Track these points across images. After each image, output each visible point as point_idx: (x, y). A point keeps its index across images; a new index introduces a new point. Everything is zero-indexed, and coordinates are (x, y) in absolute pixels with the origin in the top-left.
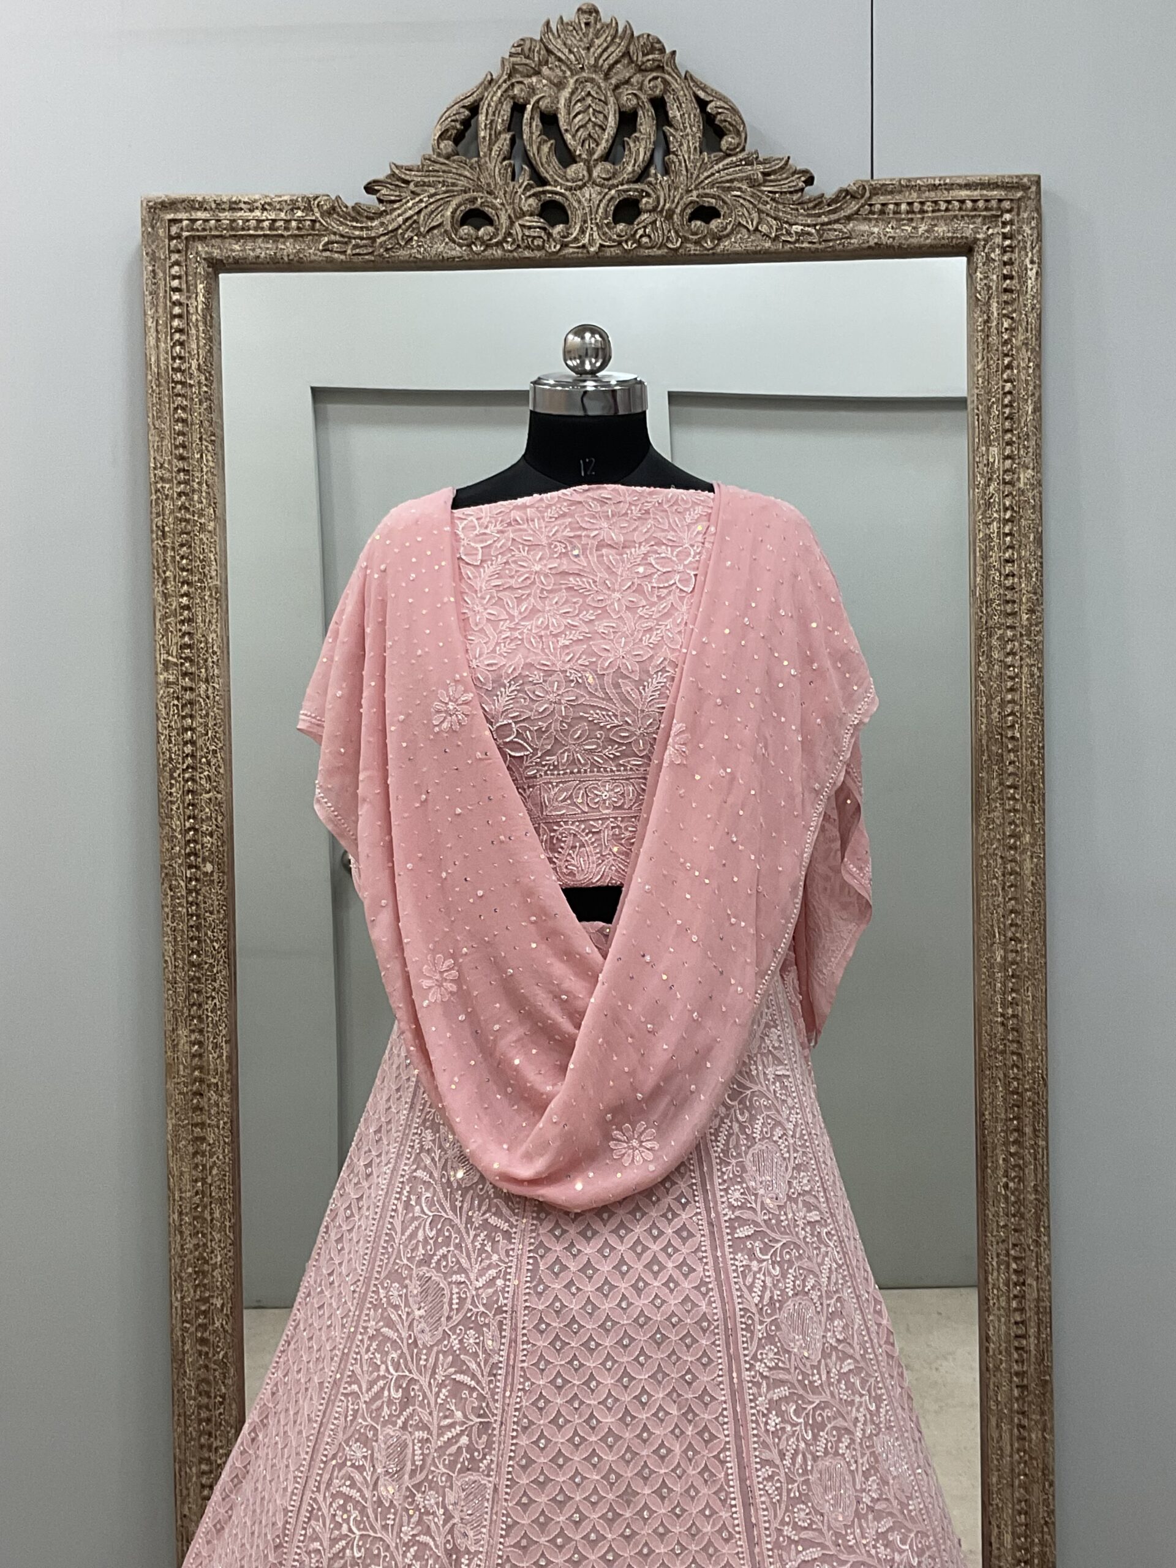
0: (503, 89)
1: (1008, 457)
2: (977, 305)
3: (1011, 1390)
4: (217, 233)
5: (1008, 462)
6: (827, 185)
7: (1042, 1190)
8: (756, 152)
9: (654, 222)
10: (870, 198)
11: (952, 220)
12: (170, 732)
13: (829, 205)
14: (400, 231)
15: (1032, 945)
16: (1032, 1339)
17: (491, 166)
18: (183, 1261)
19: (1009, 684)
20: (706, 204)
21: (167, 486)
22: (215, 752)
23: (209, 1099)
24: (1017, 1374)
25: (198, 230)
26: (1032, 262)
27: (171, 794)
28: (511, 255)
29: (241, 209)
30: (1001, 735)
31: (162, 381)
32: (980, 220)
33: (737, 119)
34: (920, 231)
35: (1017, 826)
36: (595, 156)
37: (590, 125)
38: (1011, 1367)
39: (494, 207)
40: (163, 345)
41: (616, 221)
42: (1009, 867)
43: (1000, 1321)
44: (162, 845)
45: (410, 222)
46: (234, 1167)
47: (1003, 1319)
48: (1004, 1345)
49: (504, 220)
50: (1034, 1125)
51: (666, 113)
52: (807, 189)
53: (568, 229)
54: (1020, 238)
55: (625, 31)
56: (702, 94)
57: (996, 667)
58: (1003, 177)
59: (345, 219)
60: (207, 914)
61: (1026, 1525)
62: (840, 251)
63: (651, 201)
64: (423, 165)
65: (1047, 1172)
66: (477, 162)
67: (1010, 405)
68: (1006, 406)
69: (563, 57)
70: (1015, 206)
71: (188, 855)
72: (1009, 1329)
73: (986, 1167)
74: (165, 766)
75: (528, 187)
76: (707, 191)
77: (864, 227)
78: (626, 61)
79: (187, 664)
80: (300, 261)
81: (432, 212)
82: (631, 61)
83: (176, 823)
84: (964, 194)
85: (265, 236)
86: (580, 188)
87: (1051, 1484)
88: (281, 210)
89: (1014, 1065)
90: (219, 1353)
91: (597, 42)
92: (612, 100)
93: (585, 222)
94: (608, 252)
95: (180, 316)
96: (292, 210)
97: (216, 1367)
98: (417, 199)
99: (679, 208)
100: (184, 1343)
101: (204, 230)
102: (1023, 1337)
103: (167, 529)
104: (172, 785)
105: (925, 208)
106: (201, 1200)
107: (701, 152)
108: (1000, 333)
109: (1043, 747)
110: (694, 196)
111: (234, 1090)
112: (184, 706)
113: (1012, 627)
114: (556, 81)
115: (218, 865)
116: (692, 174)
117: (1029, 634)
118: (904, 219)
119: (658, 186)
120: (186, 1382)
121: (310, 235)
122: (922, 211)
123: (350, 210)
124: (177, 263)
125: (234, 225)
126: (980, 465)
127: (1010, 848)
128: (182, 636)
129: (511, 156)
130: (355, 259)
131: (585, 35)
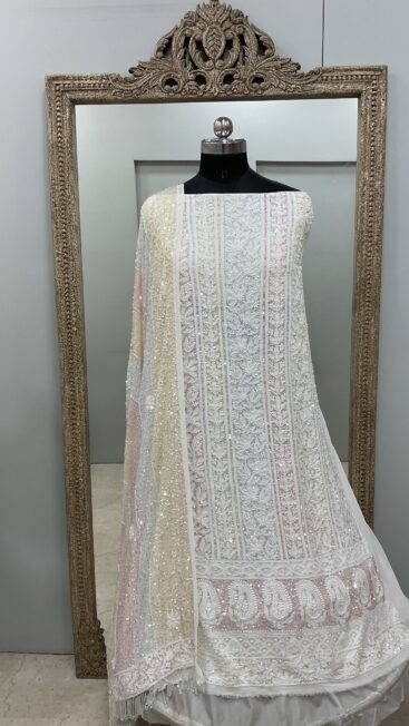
1: (372, 176)
2: (361, 117)
4: (73, 89)
5: (371, 178)
6: (305, 69)
7: (373, 446)
8: (278, 56)
9: (238, 84)
10: (321, 74)
11: (353, 83)
12: (60, 279)
13: (306, 77)
14: (142, 87)
15: (372, 360)
17: (176, 61)
18: (69, 466)
19: (368, 263)
20: (259, 77)
21: (57, 187)
22: (76, 287)
23: (77, 410)
25: (66, 88)
26: (383, 100)
27: (61, 302)
28: (184, 97)
29: (82, 79)
30: (364, 282)
31: (54, 146)
32: (364, 83)
33: (271, 42)
34: (341, 87)
35: (369, 316)
36: (216, 58)
37: (215, 45)
39: (177, 78)
40: (54, 132)
41: (225, 82)
42: (365, 331)
44: (58, 321)
45: (146, 84)
46: (86, 433)
49: (181, 82)
50: (370, 424)
51: (244, 41)
52: (298, 70)
53: (206, 86)
54: (379, 90)
55: (228, 8)
56: (257, 33)
57: (364, 257)
58: (373, 66)
59: (122, 83)
62: (311, 95)
63: (237, 75)
64: (151, 62)
65: (375, 440)
66: (171, 60)
68: (372, 156)
69: (204, 19)
70: (377, 78)
71: (68, 324)
73: (353, 437)
74: (58, 291)
75: (191, 70)
76: (259, 71)
77: (320, 86)
78: (228, 20)
79: (65, 254)
80: (104, 100)
81: (154, 80)
82: (231, 20)
83: (63, 313)
84: (358, 73)
85: (91, 90)
86: (211, 70)
88: (97, 80)
89: (364, 402)
90: (82, 497)
91: (218, 13)
92: (223, 35)
93: (212, 83)
94: (221, 95)
95: (60, 121)
96: (101, 79)
97: (81, 501)
98: (149, 75)
99: (248, 78)
100: (70, 493)
101: (69, 88)
103: (57, 203)
104: (61, 299)
105: (343, 78)
106: (75, 445)
107: (257, 56)
108: (370, 128)
109: (380, 287)
110: (254, 73)
111: (86, 407)
112: (65, 270)
113: (370, 242)
114: (201, 28)
115: (78, 328)
116: (254, 64)
117: (376, 244)
118: (334, 83)
119: (240, 69)
120: (71, 506)
121: (108, 89)
122: (341, 80)
123: (123, 79)
124: (59, 101)
125: (80, 86)
126: (361, 179)
127: (366, 324)
128: (63, 244)
129: (184, 58)
130: (126, 99)
131: (213, 10)
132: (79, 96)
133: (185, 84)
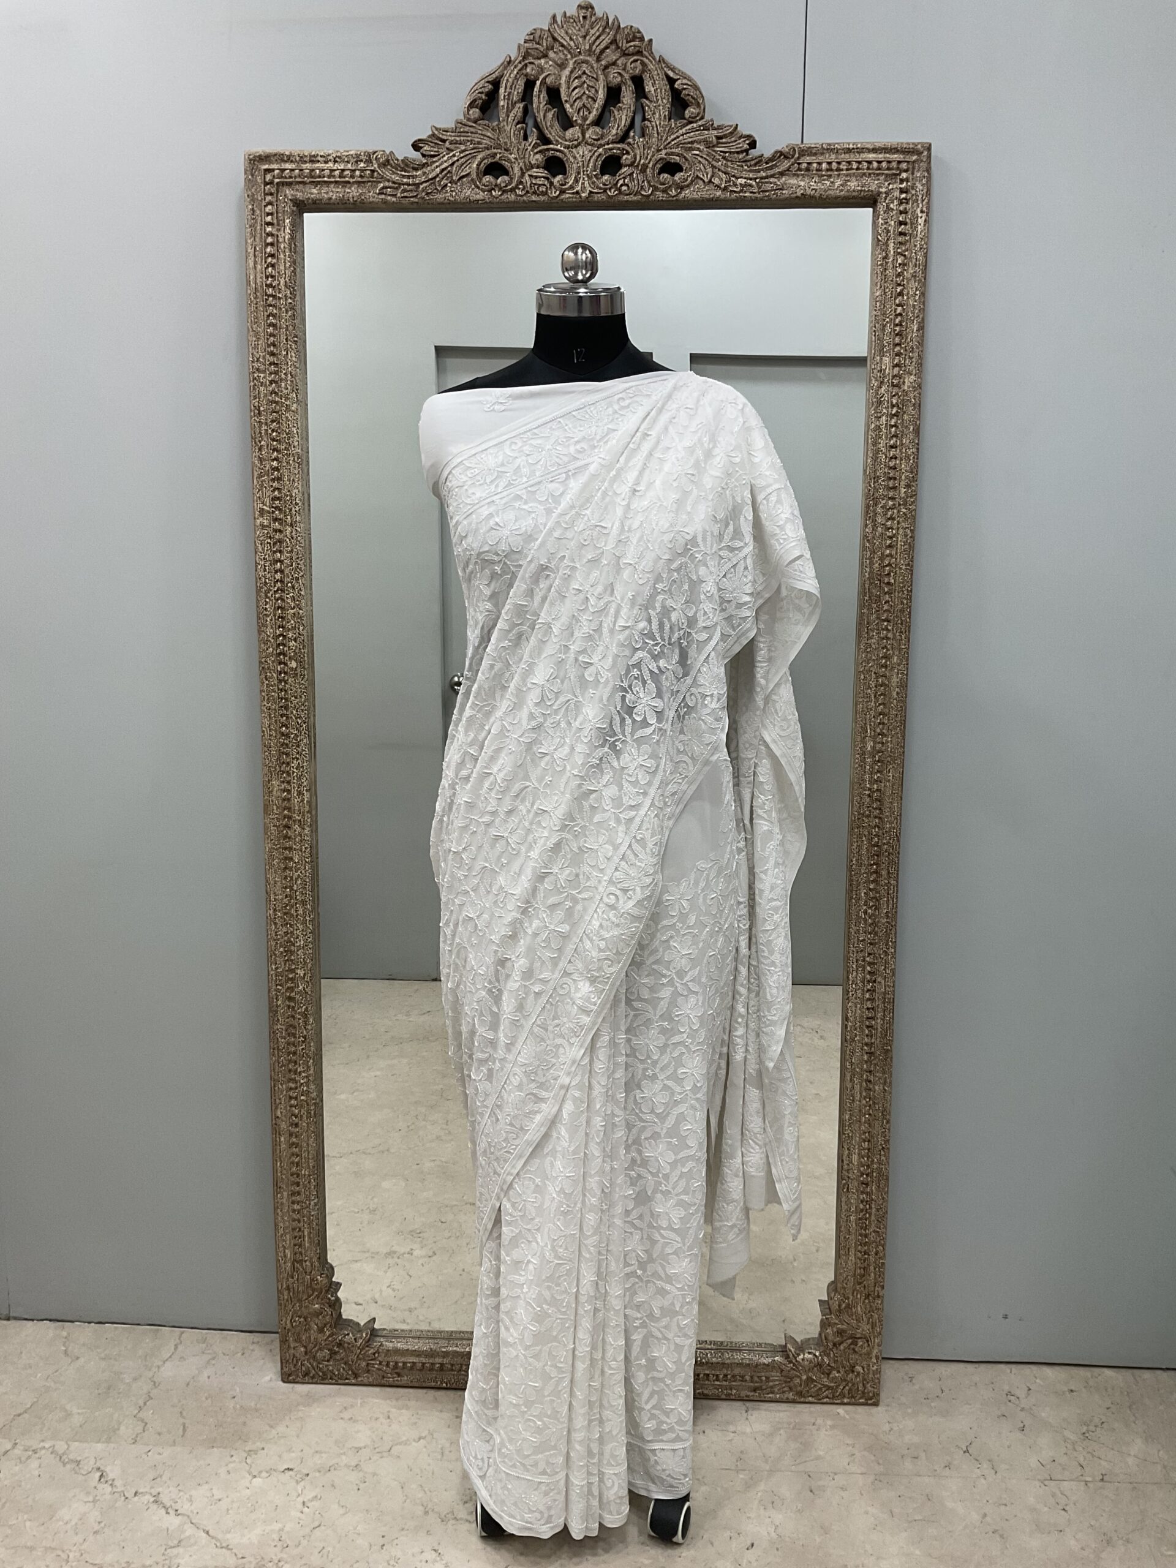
0: (518, 68)
1: (897, 365)
2: (878, 245)
3: (862, 1055)
4: (300, 180)
5: (897, 369)
6: (765, 149)
7: (893, 916)
8: (712, 120)
9: (631, 174)
10: (799, 158)
11: (861, 177)
12: (265, 562)
13: (767, 163)
14: (438, 179)
15: (894, 739)
17: (508, 128)
18: (277, 943)
19: (889, 542)
20: (672, 161)
21: (262, 375)
22: (297, 579)
23: (295, 831)
24: (867, 1044)
25: (286, 178)
26: (922, 212)
27: (266, 609)
28: (522, 200)
29: (318, 161)
30: (880, 580)
31: (258, 294)
32: (883, 177)
33: (698, 93)
34: (837, 185)
35: (888, 650)
36: (588, 122)
37: (584, 97)
38: (863, 1039)
39: (509, 161)
40: (259, 267)
41: (603, 173)
42: (880, 680)
43: (856, 1007)
46: (313, 878)
47: (858, 1006)
48: (858, 1024)
49: (517, 170)
50: (888, 870)
51: (643, 89)
52: (752, 150)
53: (565, 179)
54: (914, 192)
55: (613, 23)
56: (671, 74)
57: (879, 529)
58: (903, 143)
59: (397, 169)
60: (293, 698)
61: (869, 1149)
62: (776, 200)
63: (629, 157)
64: (456, 128)
65: (897, 903)
66: (497, 125)
67: (900, 324)
68: (897, 325)
69: (565, 43)
70: (911, 167)
71: (280, 654)
72: (863, 1013)
73: (852, 898)
74: (261, 588)
75: (536, 146)
76: (673, 150)
77: (793, 181)
78: (613, 47)
79: (277, 512)
80: (362, 202)
81: (463, 164)
82: (618, 47)
83: (269, 631)
84: (871, 156)
85: (336, 182)
86: (576, 147)
87: (888, 1122)
88: (348, 162)
89: (876, 826)
90: (302, 1007)
91: (592, 32)
92: (601, 77)
93: (579, 173)
94: (596, 197)
95: (272, 244)
96: (356, 162)
97: (299, 1017)
98: (451, 154)
99: (650, 165)
100: (277, 1000)
101: (291, 177)
102: (872, 1018)
103: (262, 409)
104: (267, 603)
105: (841, 167)
106: (289, 901)
107: (670, 119)
108: (894, 267)
109: (911, 591)
110: (663, 154)
111: (314, 826)
112: (275, 544)
113: (892, 499)
114: (559, 62)
115: (300, 662)
116: (662, 137)
117: (905, 504)
118: (824, 175)
119: (636, 146)
120: (279, 1026)
121: (369, 181)
122: (838, 170)
123: (400, 162)
124: (270, 203)
125: (313, 174)
126: (875, 371)
127: (882, 666)
128: (273, 491)
129: (523, 121)
130: (404, 201)
131: (583, 26)
132: (312, 194)
133: (523, 174)
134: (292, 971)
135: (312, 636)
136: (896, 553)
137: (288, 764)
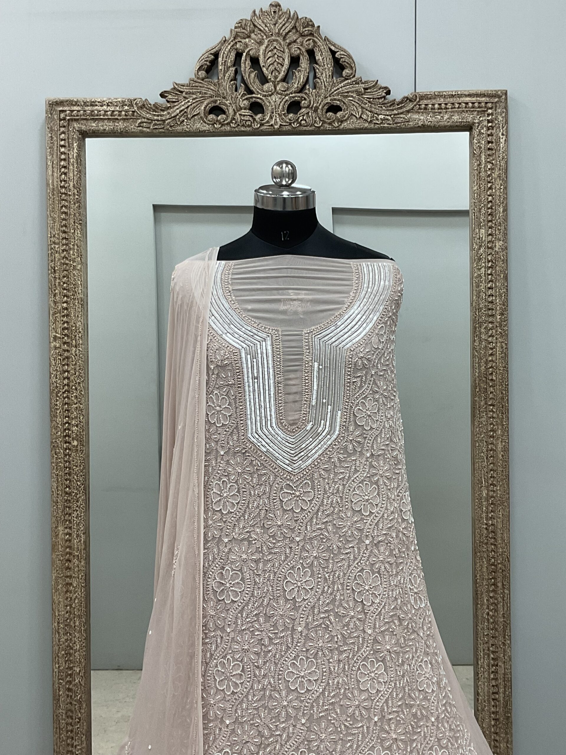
0: (231, 45)
1: (490, 235)
2: (474, 157)
3: (490, 721)
4: (84, 117)
5: (490, 237)
6: (397, 95)
7: (507, 616)
8: (361, 78)
9: (308, 113)
10: (419, 101)
11: (461, 113)
12: (57, 372)
13: (398, 105)
14: (178, 117)
15: (501, 487)
16: (502, 695)
17: (224, 84)
18: (59, 648)
19: (490, 352)
20: (335, 104)
21: (57, 246)
22: (79, 383)
23: (74, 563)
24: (493, 713)
25: (74, 116)
26: (503, 135)
27: (56, 405)
28: (235, 129)
29: (97, 105)
30: (486, 378)
31: (55, 193)
32: (476, 113)
33: (351, 60)
34: (445, 118)
35: (494, 425)
36: (278, 80)
37: (275, 64)
38: (490, 709)
39: (225, 105)
40: (55, 174)
41: (289, 112)
42: (490, 446)
43: (484, 685)
44: (52, 431)
45: (183, 112)
46: (86, 599)
47: (486, 684)
48: (486, 697)
49: (231, 111)
50: (503, 582)
51: (315, 58)
52: (388, 96)
53: (264, 116)
54: (496, 122)
55: (294, 15)
56: (333, 48)
57: (483, 343)
58: (488, 91)
59: (150, 110)
60: (74, 467)
62: (404, 128)
63: (306, 102)
64: (190, 84)
65: (510, 607)
66: (218, 82)
67: (491, 208)
68: (489, 208)
69: (262, 29)
70: (494, 106)
71: (65, 436)
72: (489, 689)
73: (478, 604)
74: (54, 390)
75: (244, 95)
76: (335, 97)
77: (416, 116)
78: (294, 31)
79: (66, 338)
80: (127, 132)
81: (194, 107)
82: (297, 31)
83: (59, 420)
84: (468, 99)
85: (109, 119)
86: (270, 95)
88: (117, 106)
89: (492, 550)
90: (77, 696)
91: (280, 21)
92: (287, 50)
93: (273, 113)
94: (284, 128)
95: (64, 160)
96: (123, 106)
97: (75, 703)
98: (187, 101)
99: (321, 106)
100: (59, 691)
101: (77, 116)
102: (496, 693)
103: (56, 268)
104: (57, 401)
105: (448, 106)
106: (69, 616)
107: (332, 78)
108: (486, 171)
109: (508, 385)
110: (328, 100)
111: (88, 559)
112: (64, 359)
113: (492, 323)
114: (258, 41)
115: (80, 442)
116: (327, 89)
117: (501, 326)
118: (436, 112)
119: (310, 95)
120: (60, 711)
121: (132, 118)
122: (446, 108)
123: (152, 106)
124: (63, 133)
125: (93, 113)
126: (476, 239)
127: (491, 437)
128: (64, 323)
129: (235, 79)
130: (154, 131)
131: (274, 18)
132: (93, 127)
133: (235, 113)
134: (71, 668)
135: (89, 422)
136: (496, 359)
137: (70, 514)
